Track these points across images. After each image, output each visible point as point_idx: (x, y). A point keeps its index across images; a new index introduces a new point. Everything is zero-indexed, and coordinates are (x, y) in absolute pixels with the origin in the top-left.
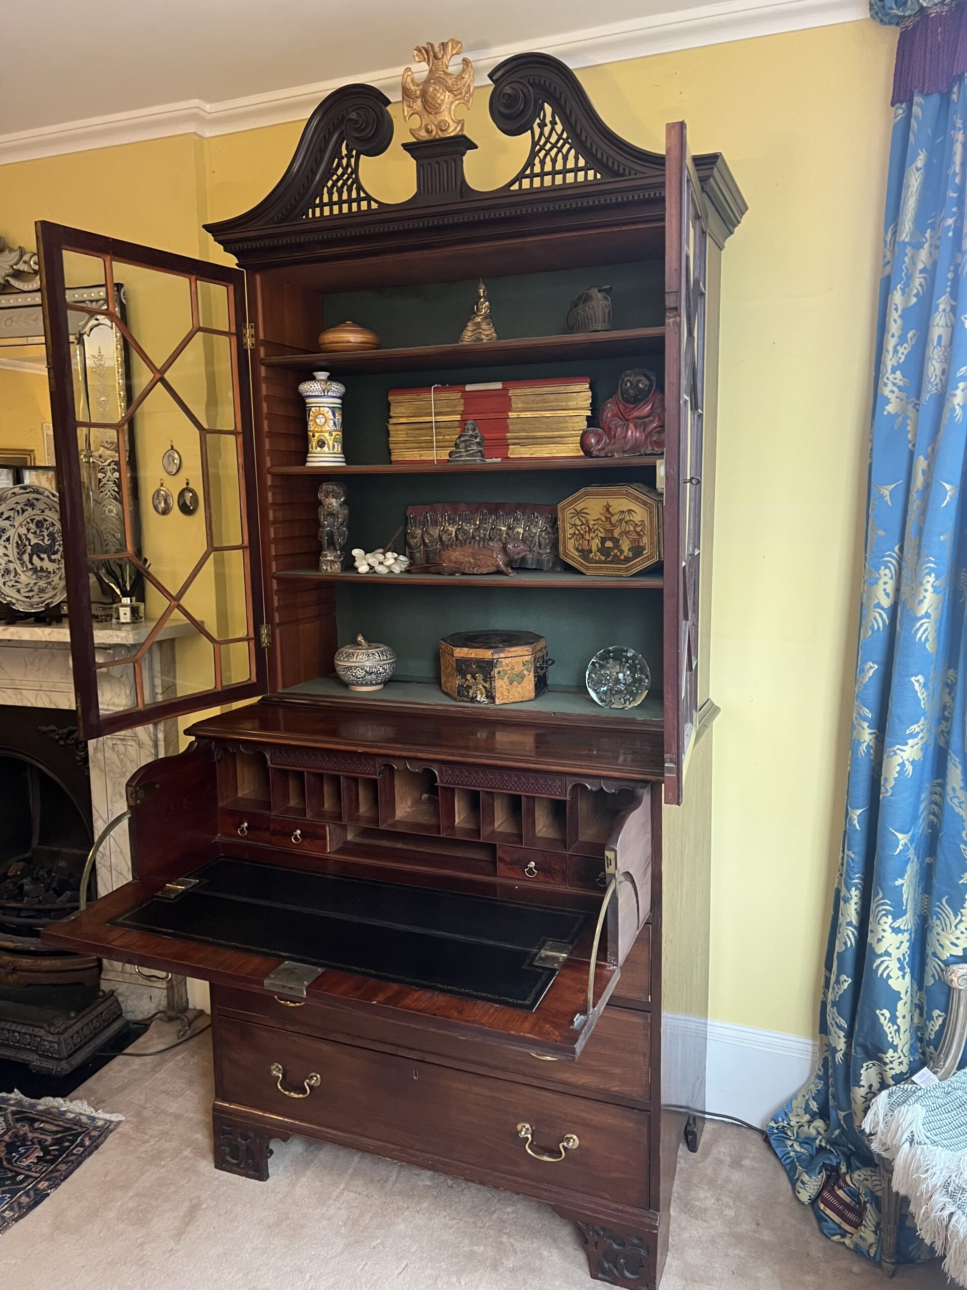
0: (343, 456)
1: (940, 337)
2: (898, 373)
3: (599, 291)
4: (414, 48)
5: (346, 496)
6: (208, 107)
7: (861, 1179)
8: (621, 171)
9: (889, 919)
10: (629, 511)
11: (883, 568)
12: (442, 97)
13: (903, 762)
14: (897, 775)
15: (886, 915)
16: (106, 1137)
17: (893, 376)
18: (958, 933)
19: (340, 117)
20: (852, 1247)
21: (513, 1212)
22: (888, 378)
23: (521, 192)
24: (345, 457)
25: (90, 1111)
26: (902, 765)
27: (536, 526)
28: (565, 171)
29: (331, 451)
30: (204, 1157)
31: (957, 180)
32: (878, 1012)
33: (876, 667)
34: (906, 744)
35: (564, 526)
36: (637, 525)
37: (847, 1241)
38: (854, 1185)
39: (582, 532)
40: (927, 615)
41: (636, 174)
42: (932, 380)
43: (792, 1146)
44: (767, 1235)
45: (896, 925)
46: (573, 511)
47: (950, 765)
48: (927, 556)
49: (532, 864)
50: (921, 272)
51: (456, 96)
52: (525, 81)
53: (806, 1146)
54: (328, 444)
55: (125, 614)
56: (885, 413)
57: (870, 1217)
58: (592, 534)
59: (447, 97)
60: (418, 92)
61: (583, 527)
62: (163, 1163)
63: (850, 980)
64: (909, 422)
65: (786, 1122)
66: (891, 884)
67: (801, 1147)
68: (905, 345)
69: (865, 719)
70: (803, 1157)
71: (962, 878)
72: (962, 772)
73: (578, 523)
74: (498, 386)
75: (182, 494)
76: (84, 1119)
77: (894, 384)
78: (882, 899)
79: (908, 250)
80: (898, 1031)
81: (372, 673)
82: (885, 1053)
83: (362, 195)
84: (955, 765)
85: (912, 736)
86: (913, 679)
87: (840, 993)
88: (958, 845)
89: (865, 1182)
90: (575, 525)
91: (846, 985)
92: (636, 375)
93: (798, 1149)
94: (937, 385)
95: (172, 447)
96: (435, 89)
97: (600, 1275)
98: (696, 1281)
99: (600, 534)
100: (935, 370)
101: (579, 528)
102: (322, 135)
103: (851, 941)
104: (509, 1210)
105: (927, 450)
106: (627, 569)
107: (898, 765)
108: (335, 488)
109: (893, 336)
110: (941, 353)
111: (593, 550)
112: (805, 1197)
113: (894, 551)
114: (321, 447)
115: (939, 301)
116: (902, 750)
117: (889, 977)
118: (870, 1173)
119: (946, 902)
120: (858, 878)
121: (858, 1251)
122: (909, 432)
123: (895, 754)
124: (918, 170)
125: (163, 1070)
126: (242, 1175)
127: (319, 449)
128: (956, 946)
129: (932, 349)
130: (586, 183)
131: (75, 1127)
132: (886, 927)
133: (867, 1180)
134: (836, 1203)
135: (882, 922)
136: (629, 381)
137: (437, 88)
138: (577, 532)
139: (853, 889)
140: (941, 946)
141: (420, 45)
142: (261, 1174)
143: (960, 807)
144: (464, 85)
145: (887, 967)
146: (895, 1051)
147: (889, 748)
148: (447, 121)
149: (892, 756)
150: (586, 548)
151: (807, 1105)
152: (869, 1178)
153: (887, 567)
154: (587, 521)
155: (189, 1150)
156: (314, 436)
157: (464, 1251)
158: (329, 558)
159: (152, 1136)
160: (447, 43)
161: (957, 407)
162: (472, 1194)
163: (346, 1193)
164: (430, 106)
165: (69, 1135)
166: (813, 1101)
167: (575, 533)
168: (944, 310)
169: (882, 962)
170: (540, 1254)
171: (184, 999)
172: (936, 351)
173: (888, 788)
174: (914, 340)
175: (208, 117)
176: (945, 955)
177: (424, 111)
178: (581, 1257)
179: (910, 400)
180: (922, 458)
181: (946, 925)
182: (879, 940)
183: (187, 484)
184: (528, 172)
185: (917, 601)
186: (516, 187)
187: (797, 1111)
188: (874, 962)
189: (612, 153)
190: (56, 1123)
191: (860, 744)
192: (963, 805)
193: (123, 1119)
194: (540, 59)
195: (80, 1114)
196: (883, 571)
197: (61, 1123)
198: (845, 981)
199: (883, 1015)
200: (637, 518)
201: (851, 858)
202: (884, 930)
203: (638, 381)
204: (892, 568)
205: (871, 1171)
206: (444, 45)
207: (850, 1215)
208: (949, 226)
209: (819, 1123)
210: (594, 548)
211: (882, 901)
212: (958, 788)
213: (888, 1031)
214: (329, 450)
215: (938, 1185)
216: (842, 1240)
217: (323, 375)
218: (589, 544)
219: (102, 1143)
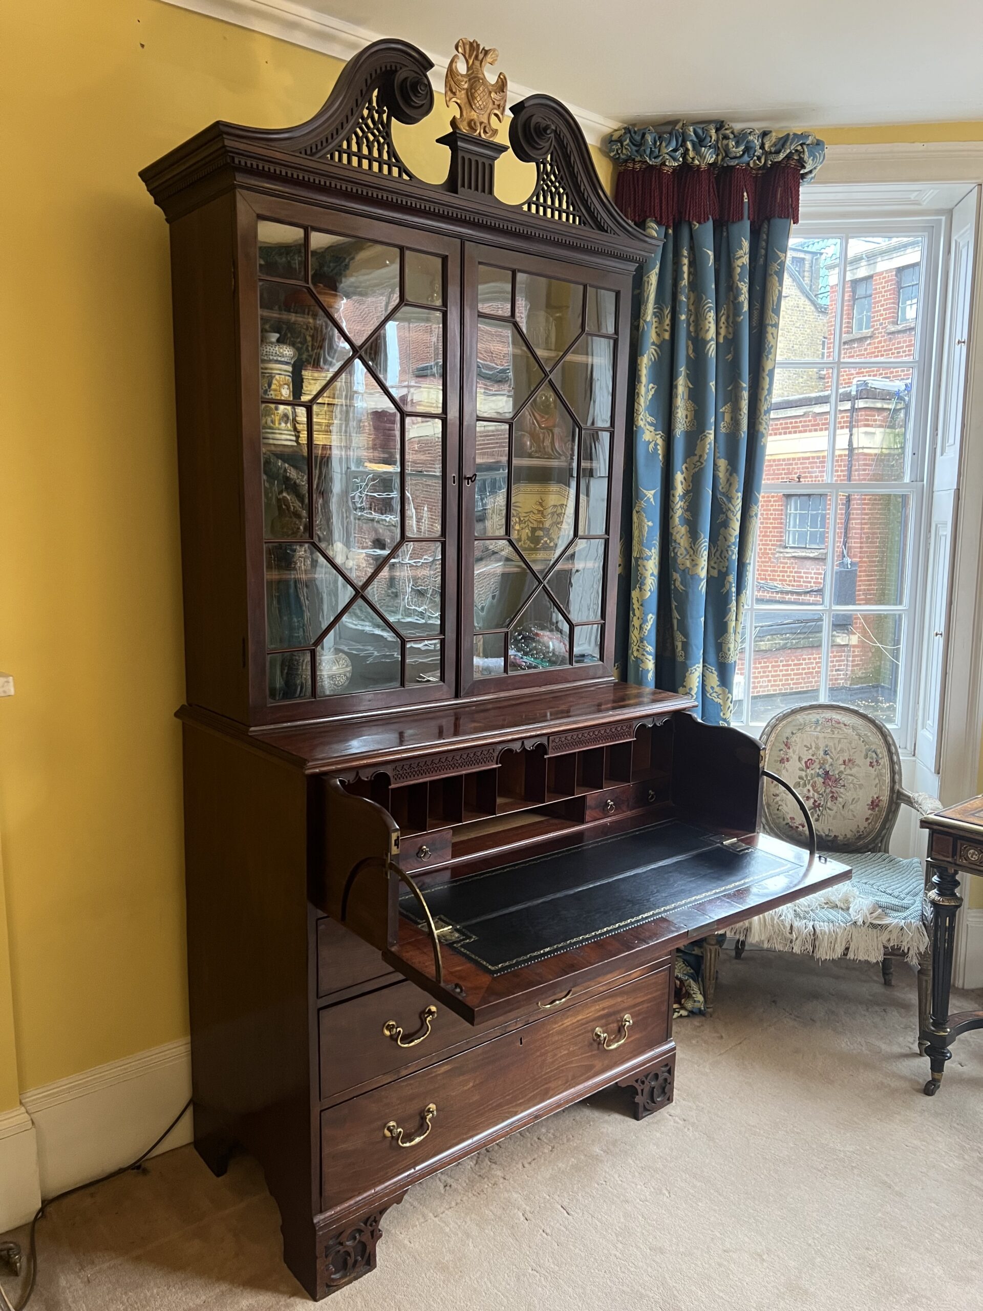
8: (606, 228)
10: (562, 505)
23: (529, 214)
28: (560, 210)
41: (614, 234)
49: (611, 802)
51: (494, 105)
58: (522, 525)
60: (466, 86)
64: (659, 447)
83: (394, 160)
96: (484, 90)
99: (531, 525)
126: (348, 1284)
148: (488, 125)
154: (518, 514)
157: (570, 1170)
163: (442, 1215)
164: (475, 104)
174: (653, 390)
177: (468, 105)
184: (535, 199)
186: (526, 208)
189: (600, 210)
203: (550, 396)
210: (524, 537)
218: (518, 534)
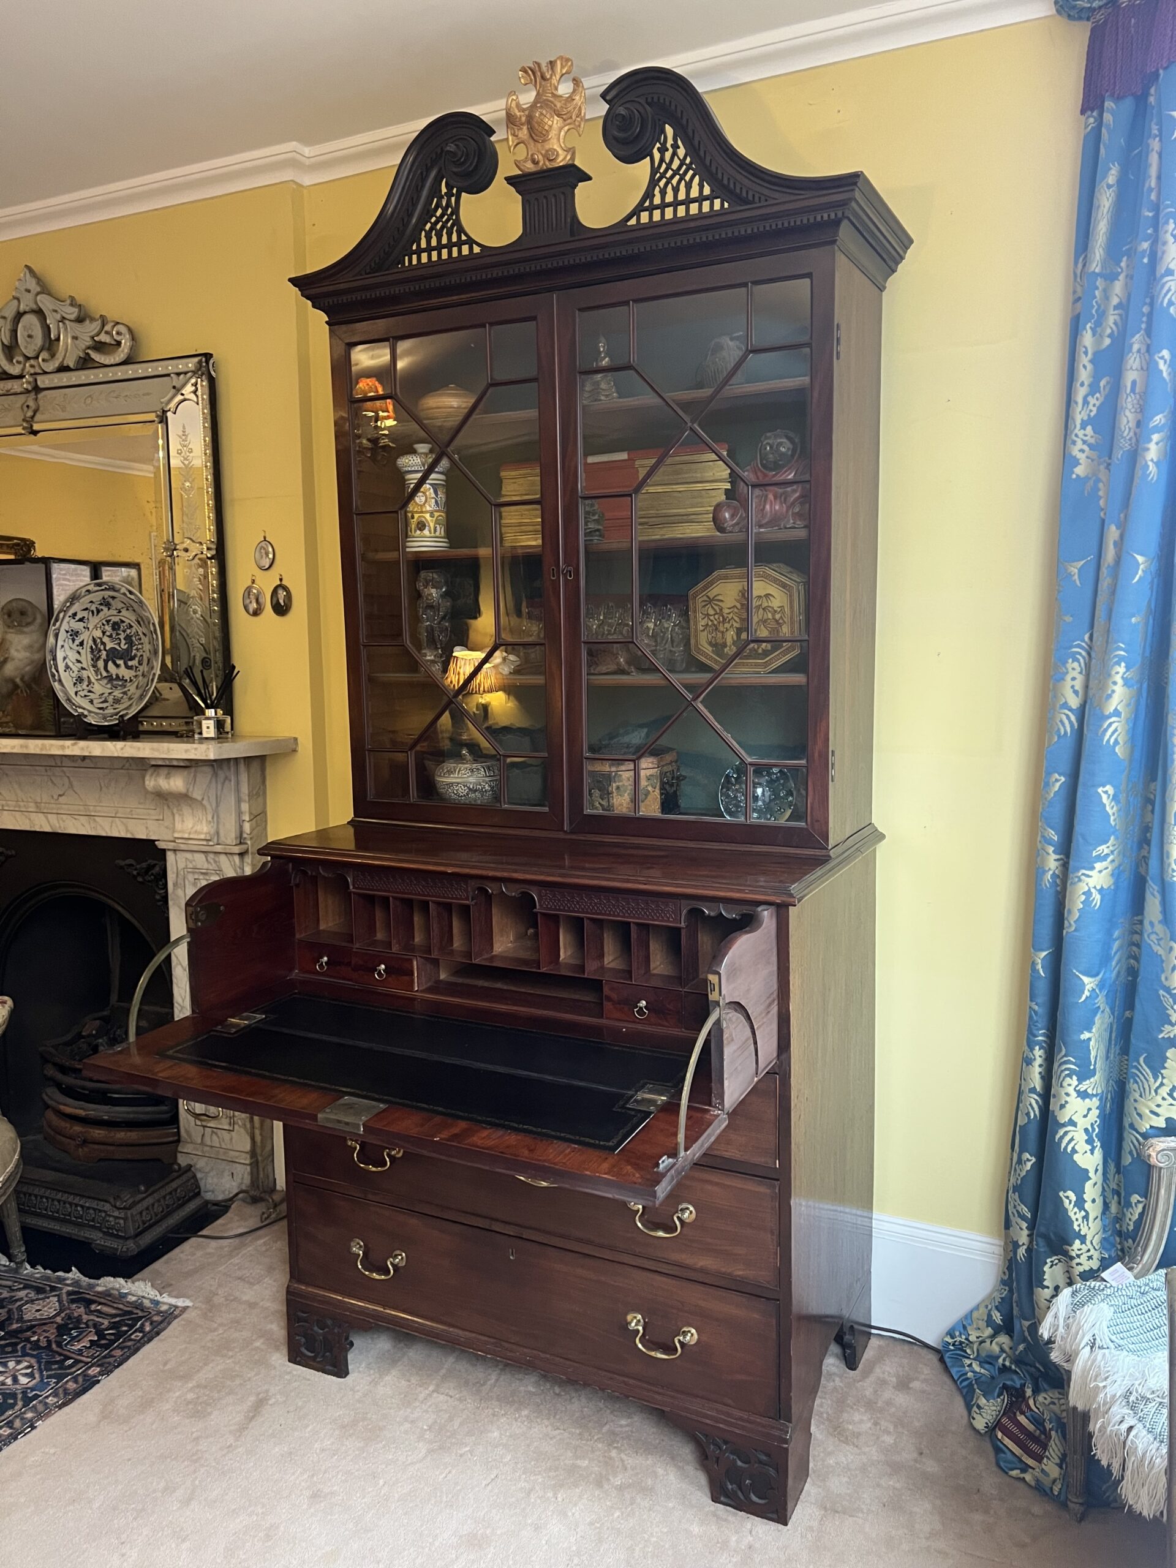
0: (446, 540)
1: (1134, 383)
2: (1089, 428)
3: (732, 339)
4: (519, 68)
5: (448, 586)
6: (307, 151)
7: (1047, 1402)
8: (750, 198)
9: (1074, 1081)
10: (767, 596)
11: (1070, 660)
12: (550, 123)
13: (1089, 890)
14: (1081, 906)
15: (1070, 1076)
16: (169, 1324)
17: (1082, 432)
18: (1159, 1100)
19: (439, 151)
20: (1033, 1483)
21: (627, 1425)
22: (1076, 435)
23: (639, 226)
24: (450, 542)
25: (153, 1294)
26: (1088, 894)
27: (668, 620)
28: (688, 201)
29: (433, 535)
30: (277, 1349)
31: (1153, 197)
32: (1061, 1194)
33: (1063, 779)
34: (1093, 868)
35: (695, 617)
36: (775, 611)
37: (1028, 1477)
38: (1038, 1409)
39: (716, 622)
40: (1117, 713)
41: (766, 200)
42: (1125, 434)
43: (970, 1365)
44: (931, 1466)
45: (1082, 1088)
46: (705, 598)
47: (1148, 895)
48: (1116, 642)
49: (643, 1003)
50: (1116, 308)
51: (565, 120)
52: (643, 101)
53: (987, 1366)
54: (429, 526)
55: (208, 728)
56: (1074, 476)
57: (1055, 1448)
58: (726, 625)
59: (555, 122)
60: (524, 119)
61: (716, 616)
62: (230, 1353)
63: (1034, 1160)
64: (1101, 485)
65: (964, 1337)
66: (1075, 1037)
67: (981, 1367)
68: (1098, 395)
69: (1049, 842)
70: (983, 1379)
71: (1162, 1031)
72: (1160, 903)
73: (711, 612)
74: (623, 456)
75: (275, 592)
76: (147, 1303)
77: (1084, 442)
78: (1065, 1056)
79: (1100, 282)
80: (1086, 1217)
81: (476, 791)
82: (1071, 1246)
83: (464, 238)
84: (1153, 895)
85: (1101, 858)
86: (1100, 790)
87: (1022, 1176)
88: (1157, 991)
89: (1051, 1406)
90: (708, 615)
91: (1029, 1165)
92: (776, 437)
93: (977, 1368)
94: (1130, 439)
95: (265, 538)
96: (541, 114)
97: (722, 1499)
98: (837, 1512)
99: (735, 625)
100: (1128, 422)
101: (712, 618)
102: (419, 172)
103: (1034, 1112)
104: (623, 1422)
105: (1119, 517)
106: (766, 665)
107: (1083, 894)
108: (435, 576)
109: (1082, 384)
110: (1135, 402)
111: (728, 644)
112: (980, 1423)
113: (1083, 641)
114: (421, 529)
115: (1134, 339)
116: (1088, 876)
117: (1074, 1151)
118: (1057, 1395)
119: (1144, 1062)
120: (1042, 1035)
121: (1040, 1489)
122: (1101, 497)
123: (1080, 880)
124: (1109, 187)
125: (240, 1256)
126: (318, 1371)
127: (418, 532)
128: (1157, 1115)
129: (1125, 396)
130: (712, 213)
131: (135, 1311)
132: (1071, 1090)
133: (1054, 1403)
134: (1015, 1430)
135: (1065, 1084)
136: (768, 444)
137: (544, 112)
138: (710, 623)
139: (1037, 1048)
140: (1140, 1115)
141: (526, 65)
142: (340, 1370)
143: (1159, 945)
144: (575, 108)
145: (1072, 1139)
146: (1083, 1242)
147: (1073, 873)
148: (555, 150)
149: (1075, 883)
150: (720, 641)
151: (989, 1316)
152: (1056, 1401)
153: (1075, 660)
154: (721, 610)
155: (262, 1340)
156: (413, 517)
157: (565, 1464)
158: (428, 658)
159: (221, 1325)
160: (555, 61)
161: (1150, 464)
162: (579, 1404)
163: (435, 1395)
164: (537, 134)
165: (128, 1319)
166: (996, 1312)
167: (707, 624)
168: (1139, 351)
169: (1066, 1133)
170: (655, 1472)
171: (271, 1178)
172: (1129, 399)
173: (1072, 922)
174: (1107, 390)
175: (307, 162)
176: (1144, 1127)
177: (531, 141)
178: (702, 1478)
179: (1102, 460)
180: (1113, 528)
181: (1144, 1089)
182: (1062, 1107)
183: (281, 580)
184: (647, 204)
185: (1105, 696)
186: (633, 222)
187: (977, 1324)
188: (1057, 1132)
189: (739, 177)
190: (115, 1305)
191: (1045, 872)
192: (1162, 943)
193: (190, 1304)
194: (660, 75)
195: (143, 1297)
196: (1071, 664)
197: (121, 1306)
198: (1028, 1160)
199: (1067, 1197)
200: (775, 603)
201: (1034, 1011)
202: (1067, 1094)
203: (780, 444)
204: (1082, 661)
205: (1060, 1393)
206: (552, 64)
207: (1034, 1447)
208: (1144, 251)
209: (1003, 1339)
210: (729, 641)
211: (1065, 1059)
212: (1156, 923)
213: (1074, 1218)
214: (430, 533)
215: (1118, 1395)
216: (1022, 1475)
217: (424, 448)
218: (723, 637)
219: (164, 1329)
